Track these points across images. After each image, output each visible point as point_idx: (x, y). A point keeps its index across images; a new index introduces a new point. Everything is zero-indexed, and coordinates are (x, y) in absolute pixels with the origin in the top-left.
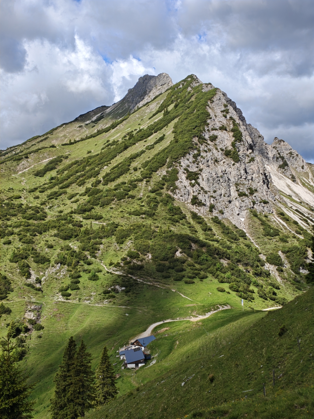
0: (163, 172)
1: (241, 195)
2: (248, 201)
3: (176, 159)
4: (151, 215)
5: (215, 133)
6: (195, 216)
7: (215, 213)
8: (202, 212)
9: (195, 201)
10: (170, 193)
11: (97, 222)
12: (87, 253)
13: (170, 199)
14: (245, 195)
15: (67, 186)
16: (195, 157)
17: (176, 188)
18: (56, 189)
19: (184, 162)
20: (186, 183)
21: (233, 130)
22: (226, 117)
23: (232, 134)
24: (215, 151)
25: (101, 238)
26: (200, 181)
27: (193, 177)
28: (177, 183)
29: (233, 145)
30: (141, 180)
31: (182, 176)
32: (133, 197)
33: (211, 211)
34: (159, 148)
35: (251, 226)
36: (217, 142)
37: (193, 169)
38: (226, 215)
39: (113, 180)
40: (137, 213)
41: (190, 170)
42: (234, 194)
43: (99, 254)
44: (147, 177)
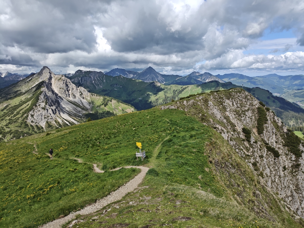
0: (25, 115)
2: (46, 119)
3: (29, 112)
4: (20, 127)
5: (40, 104)
6: (31, 125)
7: (37, 124)
8: (33, 124)
9: (32, 122)
10: (26, 120)
11: (8, 129)
12: (3, 138)
13: (26, 122)
15: (6, 117)
16: (33, 111)
17: (28, 119)
18: (3, 118)
19: (30, 113)
20: (31, 117)
21: (45, 102)
22: (44, 98)
24: (39, 108)
25: (7, 134)
26: (34, 117)
27: (32, 116)
28: (28, 118)
29: (45, 106)
30: (20, 117)
31: (30, 116)
32: (17, 122)
33: (36, 123)
34: (27, 107)
35: (46, 126)
36: (40, 106)
37: (33, 114)
38: (40, 123)
39: (15, 116)
40: (17, 127)
41: (32, 114)
42: (43, 118)
43: (5, 138)
44: (22, 116)
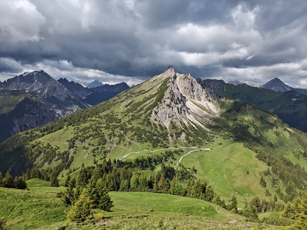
0: (149, 112)
1: (169, 117)
2: (171, 119)
3: (152, 108)
4: (142, 124)
5: (165, 100)
6: (154, 124)
7: (160, 123)
8: (156, 123)
9: (155, 120)
10: (149, 118)
11: (130, 125)
12: (124, 134)
13: (149, 119)
14: (171, 117)
15: (129, 113)
16: (158, 107)
17: (151, 116)
18: (126, 113)
19: (154, 109)
20: (154, 115)
21: (171, 99)
22: (170, 94)
23: (170, 100)
24: (164, 105)
25: (128, 130)
26: (158, 114)
27: (156, 113)
28: (151, 115)
29: (170, 103)
30: (143, 114)
31: (153, 113)
32: (140, 118)
33: (159, 122)
34: (151, 103)
35: (170, 126)
36: (165, 103)
37: (157, 111)
38: (164, 123)
39: (138, 113)
40: (139, 123)
41: (156, 111)
42: (167, 117)
43: (127, 135)
44: (145, 112)
